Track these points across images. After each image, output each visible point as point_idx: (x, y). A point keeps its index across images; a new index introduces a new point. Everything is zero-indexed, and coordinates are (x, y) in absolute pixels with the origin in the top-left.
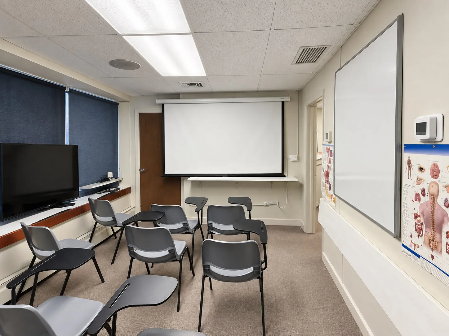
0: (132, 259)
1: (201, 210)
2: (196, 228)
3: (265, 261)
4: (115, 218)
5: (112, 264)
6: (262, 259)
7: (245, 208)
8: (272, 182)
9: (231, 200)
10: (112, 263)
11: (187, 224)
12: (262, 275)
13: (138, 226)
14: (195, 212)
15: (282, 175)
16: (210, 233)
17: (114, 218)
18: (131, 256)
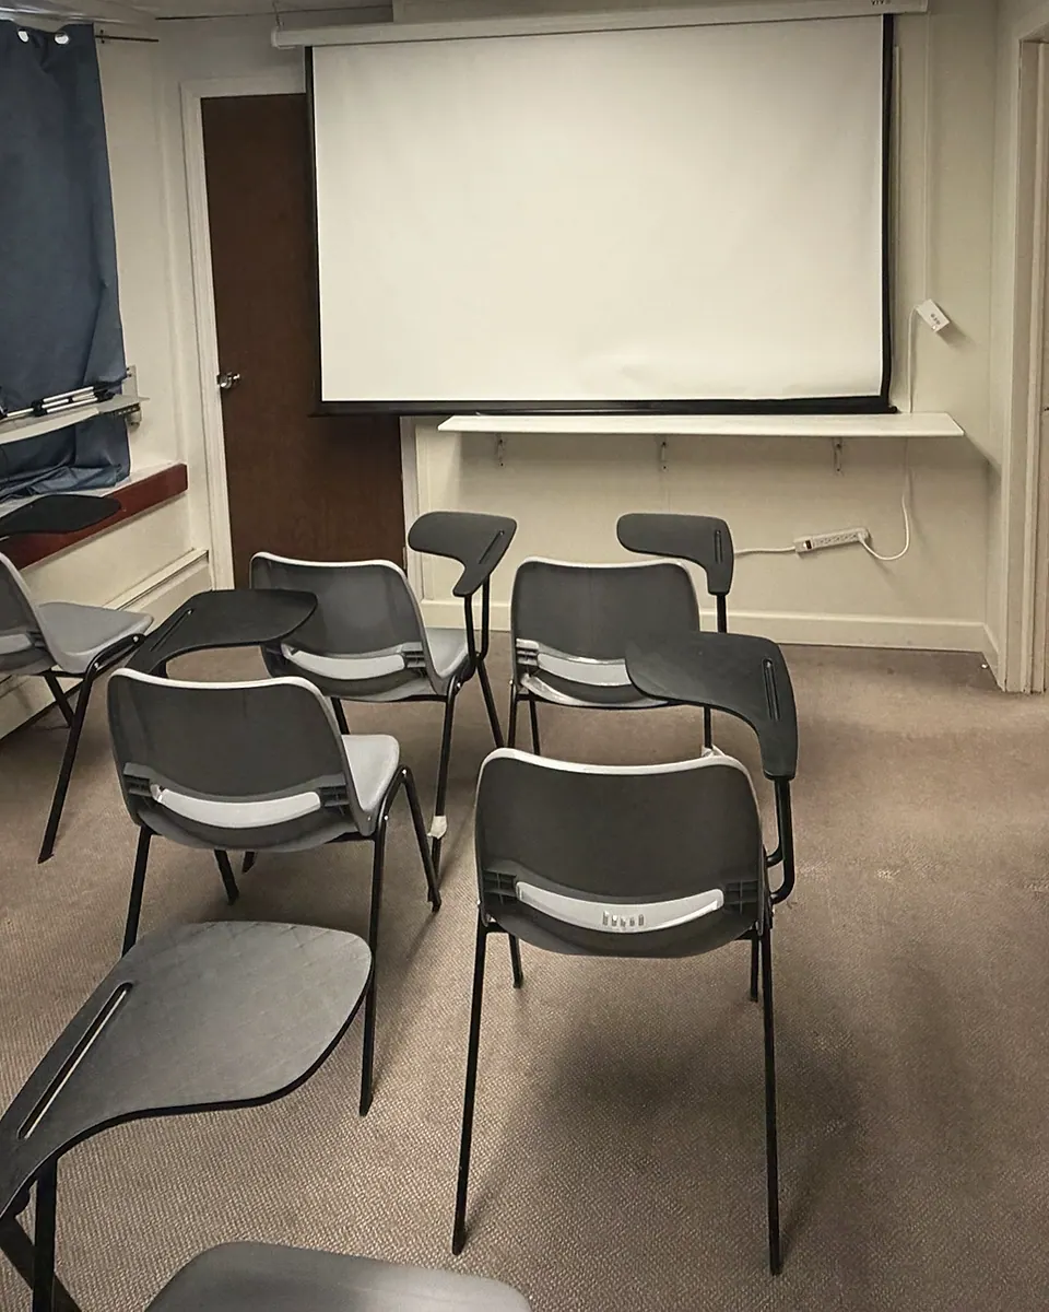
0: (147, 833)
1: (481, 588)
2: (463, 674)
3: (785, 853)
4: (40, 633)
5: (41, 860)
6: (771, 842)
7: (698, 576)
8: (838, 443)
9: (633, 532)
10: (46, 853)
11: (423, 655)
12: (768, 925)
13: (165, 676)
14: (456, 594)
15: (879, 405)
16: (524, 697)
17: (37, 636)
18: (138, 820)
